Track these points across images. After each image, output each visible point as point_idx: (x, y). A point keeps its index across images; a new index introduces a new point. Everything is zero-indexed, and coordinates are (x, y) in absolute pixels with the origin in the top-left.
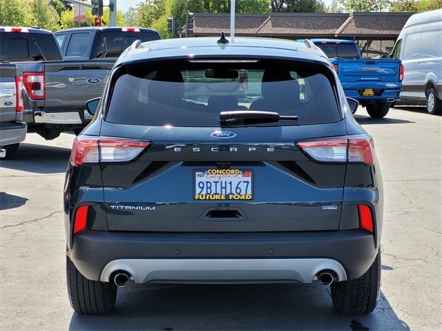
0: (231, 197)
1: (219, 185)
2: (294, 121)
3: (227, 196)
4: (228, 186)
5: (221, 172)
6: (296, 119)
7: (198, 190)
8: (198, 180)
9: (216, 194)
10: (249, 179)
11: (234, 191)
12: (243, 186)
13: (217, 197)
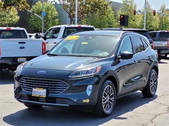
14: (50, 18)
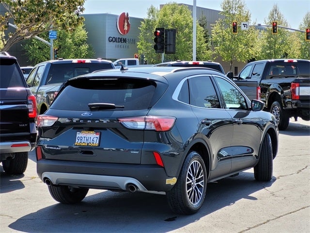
0: (89, 144)
1: (85, 138)
2: (122, 109)
3: (88, 144)
4: (89, 139)
5: (87, 132)
6: (123, 107)
7: (77, 140)
8: (78, 136)
9: (84, 143)
10: (98, 136)
11: (91, 142)
12: (95, 139)
13: (84, 144)
14: (70, 44)
